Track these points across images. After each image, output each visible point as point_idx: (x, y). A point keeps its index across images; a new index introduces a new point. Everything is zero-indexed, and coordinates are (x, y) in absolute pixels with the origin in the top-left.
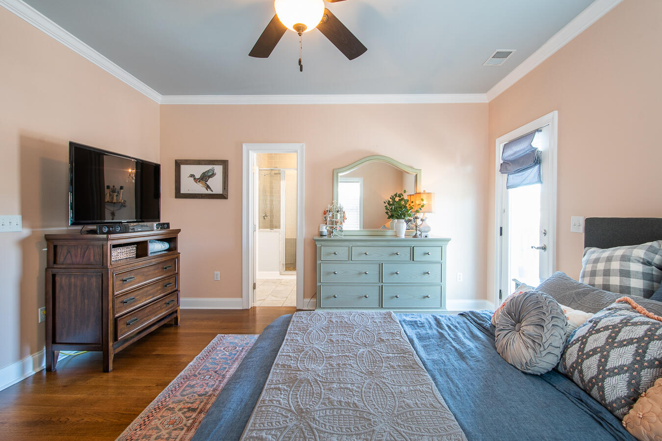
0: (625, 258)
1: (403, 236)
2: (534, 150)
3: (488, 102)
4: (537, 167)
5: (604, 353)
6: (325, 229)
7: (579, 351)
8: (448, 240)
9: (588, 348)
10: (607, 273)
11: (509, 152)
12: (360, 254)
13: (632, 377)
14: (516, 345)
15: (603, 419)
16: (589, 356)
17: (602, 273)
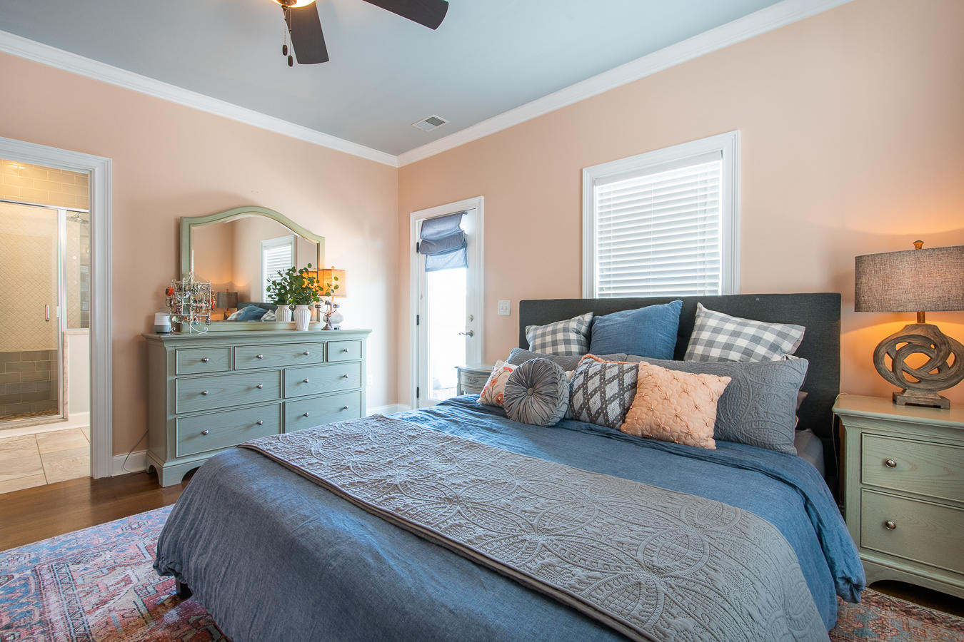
0: (565, 330)
1: (306, 329)
2: (461, 234)
3: (397, 167)
4: (462, 251)
5: (601, 389)
6: (166, 321)
7: (584, 395)
8: (367, 332)
9: (590, 391)
10: (555, 343)
11: (431, 231)
12: (249, 359)
13: (621, 400)
14: (536, 406)
15: (611, 434)
16: (592, 395)
17: (550, 344)
